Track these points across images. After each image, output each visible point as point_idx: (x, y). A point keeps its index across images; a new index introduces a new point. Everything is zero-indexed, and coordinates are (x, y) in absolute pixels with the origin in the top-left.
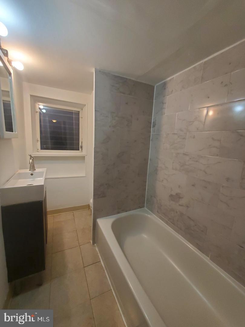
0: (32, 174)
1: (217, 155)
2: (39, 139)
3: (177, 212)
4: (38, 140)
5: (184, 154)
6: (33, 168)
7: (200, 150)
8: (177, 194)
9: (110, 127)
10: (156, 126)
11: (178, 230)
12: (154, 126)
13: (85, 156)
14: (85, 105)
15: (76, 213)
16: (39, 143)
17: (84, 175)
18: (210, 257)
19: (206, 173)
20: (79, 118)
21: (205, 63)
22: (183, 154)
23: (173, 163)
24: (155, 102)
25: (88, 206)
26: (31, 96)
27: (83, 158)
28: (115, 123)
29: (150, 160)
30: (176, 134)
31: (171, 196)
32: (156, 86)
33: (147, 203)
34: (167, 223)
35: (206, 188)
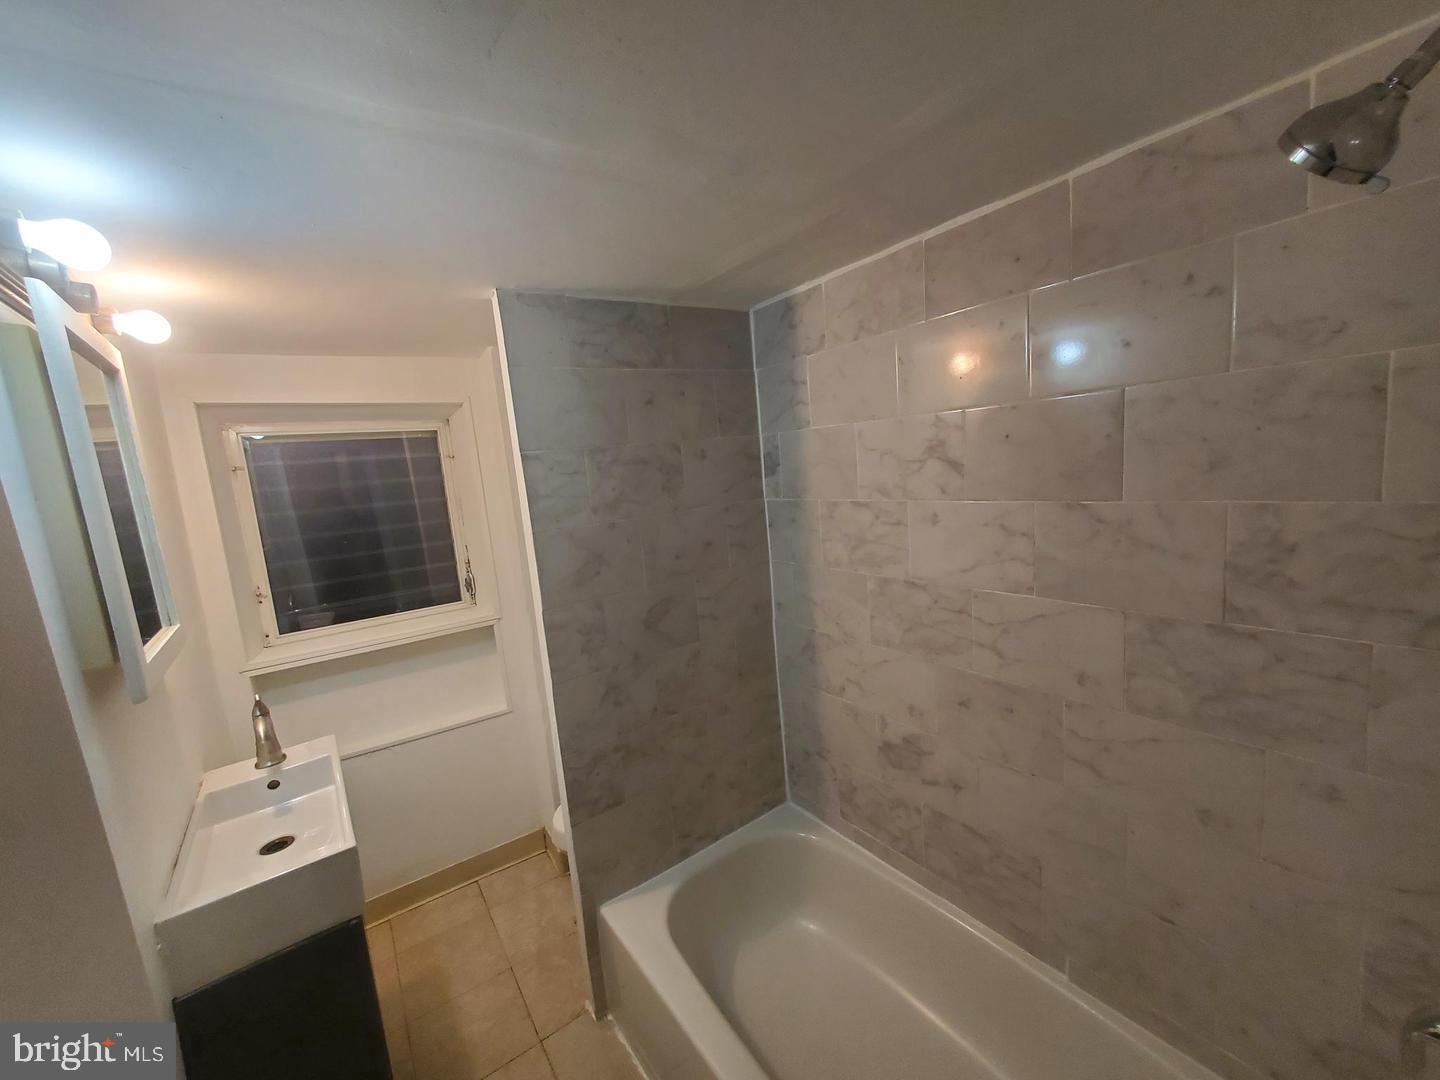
0: (273, 785)
1: (1030, 590)
2: (266, 589)
3: (918, 811)
4: (259, 596)
5: (911, 584)
6: (270, 750)
7: (965, 571)
8: (906, 740)
9: (595, 511)
10: (780, 469)
11: (936, 881)
12: (772, 471)
13: (492, 626)
14: (461, 405)
15: (495, 882)
16: (268, 606)
17: (502, 707)
18: (1067, 971)
19: (1000, 655)
20: (439, 459)
21: (930, 245)
22: (906, 582)
23: (872, 617)
24: (759, 374)
25: (542, 838)
26: (199, 406)
27: (485, 634)
28: (614, 489)
29: (779, 604)
30: (866, 505)
31: (887, 747)
32: (756, 312)
33: (794, 783)
34: (885, 855)
35: (1012, 711)
